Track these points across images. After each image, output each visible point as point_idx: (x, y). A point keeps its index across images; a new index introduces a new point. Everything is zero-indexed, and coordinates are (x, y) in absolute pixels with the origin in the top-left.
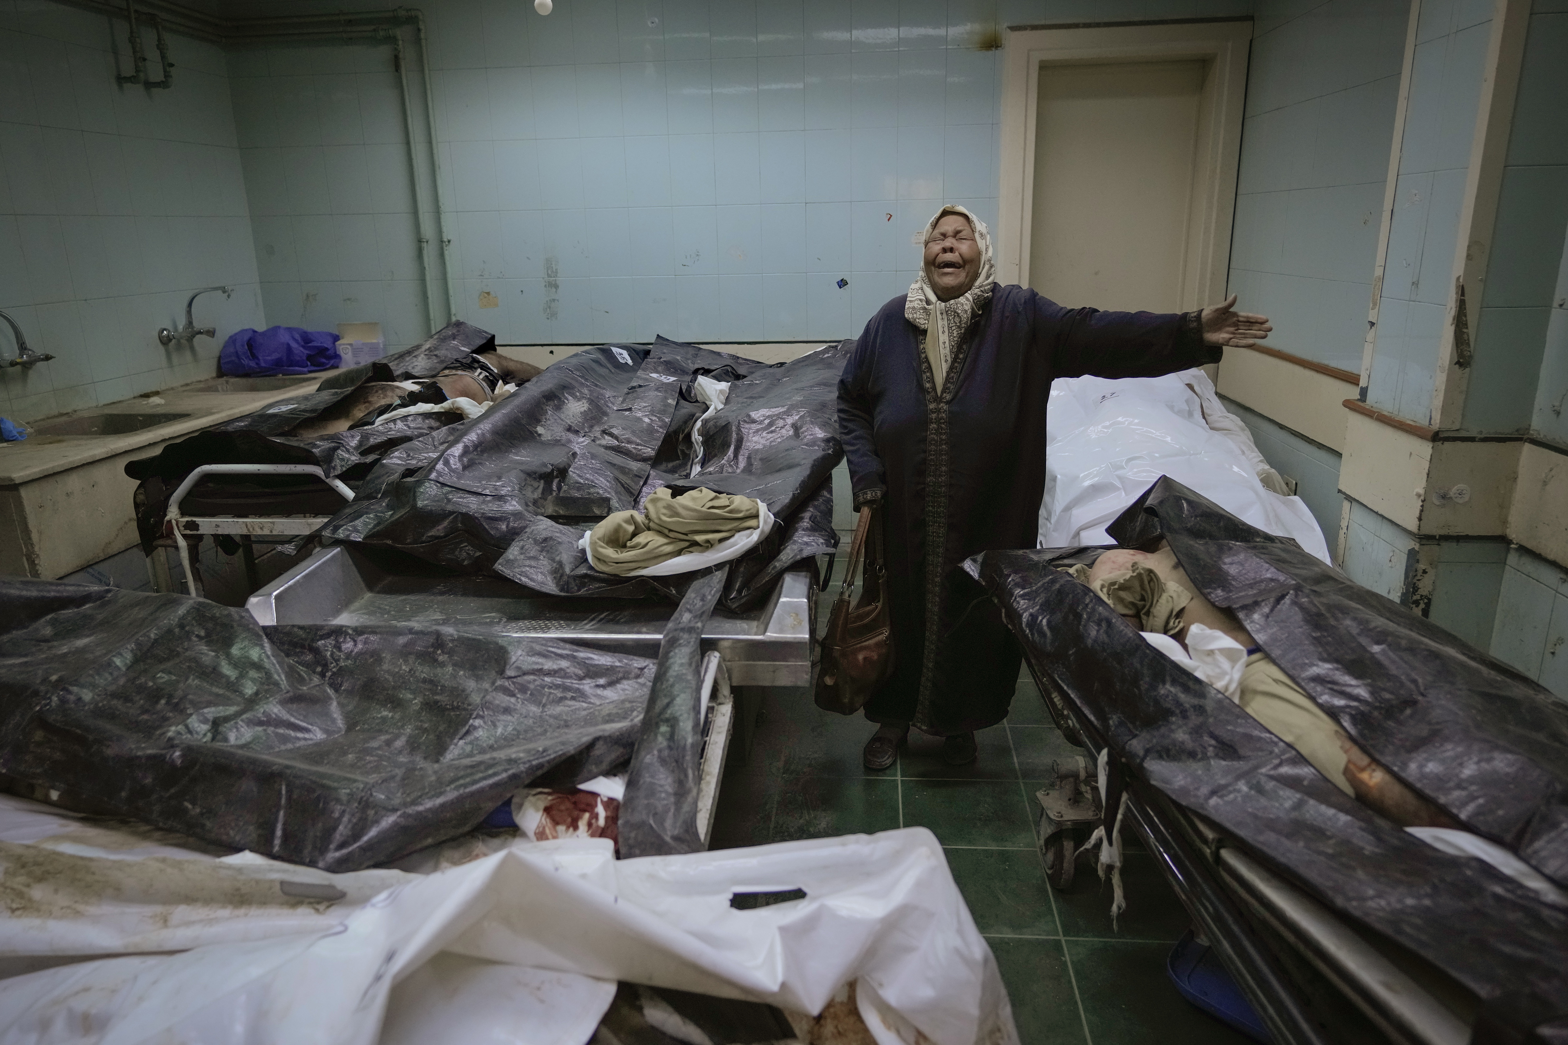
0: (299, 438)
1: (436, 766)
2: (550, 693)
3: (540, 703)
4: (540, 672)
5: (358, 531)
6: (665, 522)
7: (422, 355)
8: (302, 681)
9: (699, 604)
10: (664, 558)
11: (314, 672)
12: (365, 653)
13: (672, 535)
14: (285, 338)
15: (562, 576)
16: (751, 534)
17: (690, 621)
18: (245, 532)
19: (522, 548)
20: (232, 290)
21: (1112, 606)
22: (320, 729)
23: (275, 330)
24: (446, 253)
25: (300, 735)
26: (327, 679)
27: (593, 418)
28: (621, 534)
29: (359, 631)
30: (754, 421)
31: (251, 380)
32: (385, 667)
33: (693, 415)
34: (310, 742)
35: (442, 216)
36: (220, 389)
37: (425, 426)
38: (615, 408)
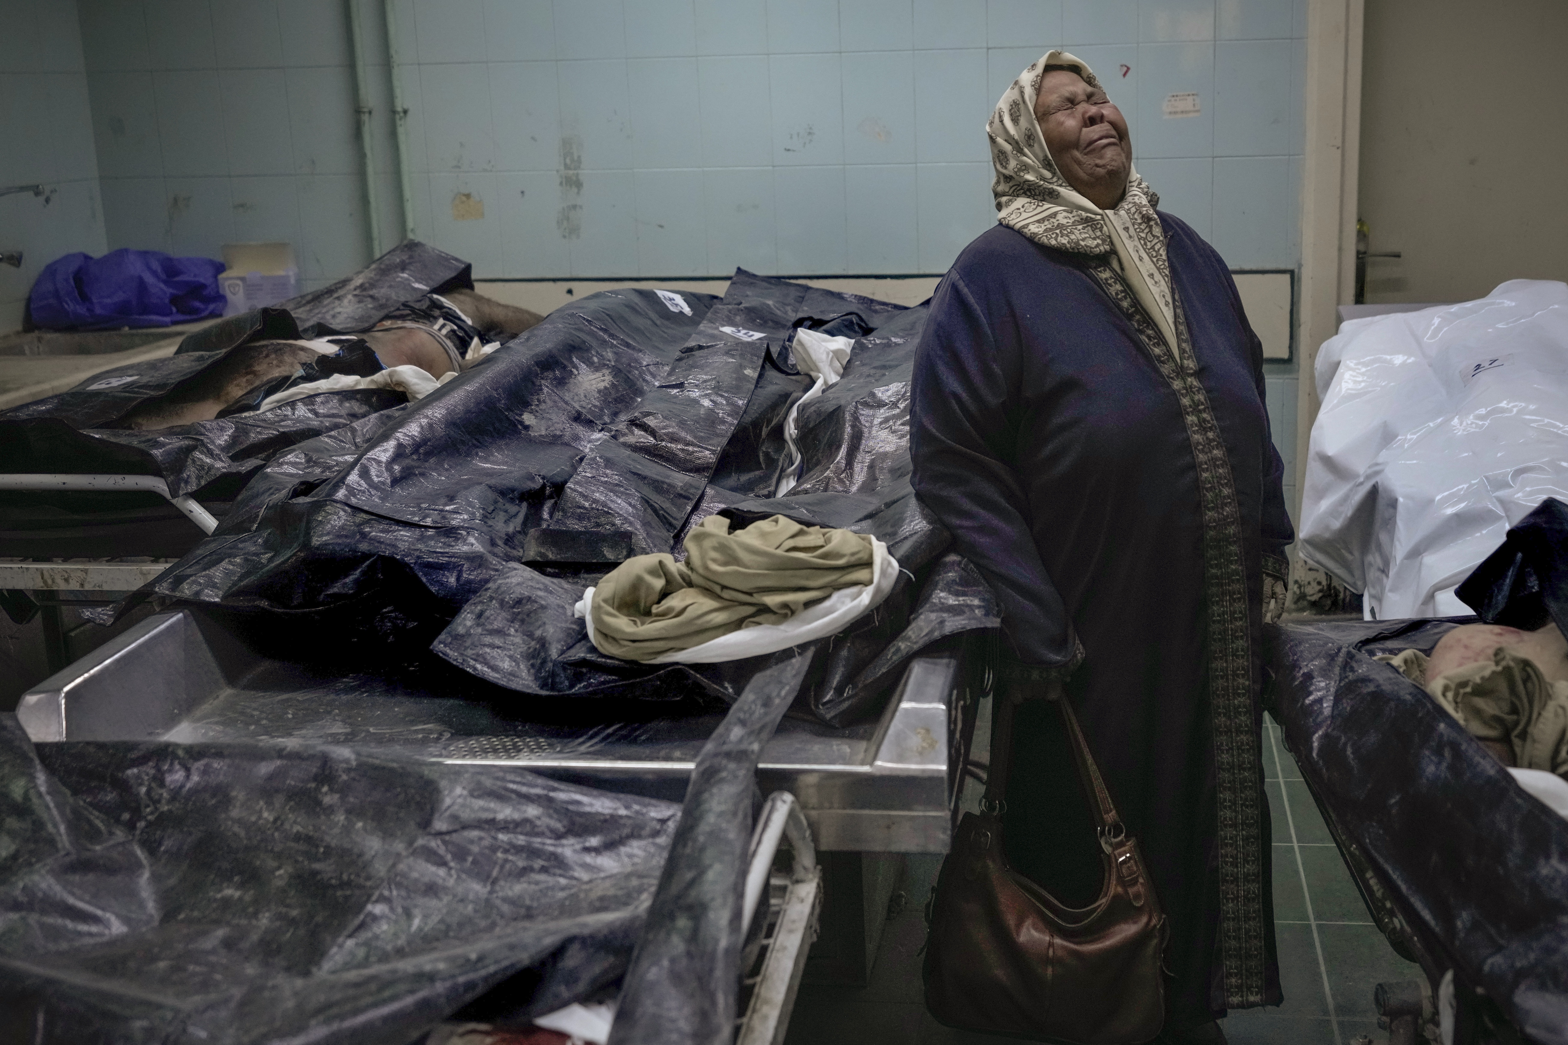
0: (136, 431)
1: (299, 983)
2: (506, 861)
3: (488, 877)
4: (492, 824)
5: (214, 586)
6: (715, 573)
7: (350, 297)
8: (94, 835)
9: (759, 711)
10: (714, 633)
11: (118, 821)
12: (205, 789)
13: (726, 594)
14: (135, 268)
15: (544, 662)
16: (859, 594)
17: (741, 740)
18: (39, 585)
19: (480, 615)
20: (53, 191)
21: (1462, 722)
22: (118, 916)
23: (118, 256)
24: (400, 130)
25: (83, 927)
26: (138, 832)
27: (619, 400)
28: (643, 593)
29: (195, 753)
30: (881, 404)
31: (77, 338)
32: (235, 813)
33: (787, 396)
34: (99, 940)
35: (396, 72)
36: (27, 352)
37: (343, 412)
38: (657, 384)
